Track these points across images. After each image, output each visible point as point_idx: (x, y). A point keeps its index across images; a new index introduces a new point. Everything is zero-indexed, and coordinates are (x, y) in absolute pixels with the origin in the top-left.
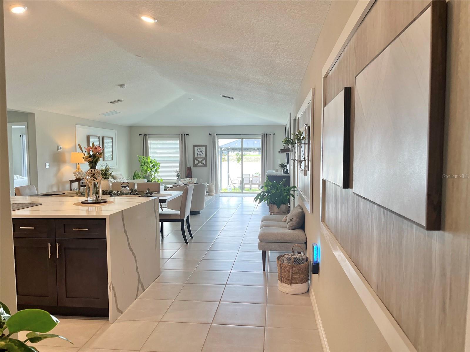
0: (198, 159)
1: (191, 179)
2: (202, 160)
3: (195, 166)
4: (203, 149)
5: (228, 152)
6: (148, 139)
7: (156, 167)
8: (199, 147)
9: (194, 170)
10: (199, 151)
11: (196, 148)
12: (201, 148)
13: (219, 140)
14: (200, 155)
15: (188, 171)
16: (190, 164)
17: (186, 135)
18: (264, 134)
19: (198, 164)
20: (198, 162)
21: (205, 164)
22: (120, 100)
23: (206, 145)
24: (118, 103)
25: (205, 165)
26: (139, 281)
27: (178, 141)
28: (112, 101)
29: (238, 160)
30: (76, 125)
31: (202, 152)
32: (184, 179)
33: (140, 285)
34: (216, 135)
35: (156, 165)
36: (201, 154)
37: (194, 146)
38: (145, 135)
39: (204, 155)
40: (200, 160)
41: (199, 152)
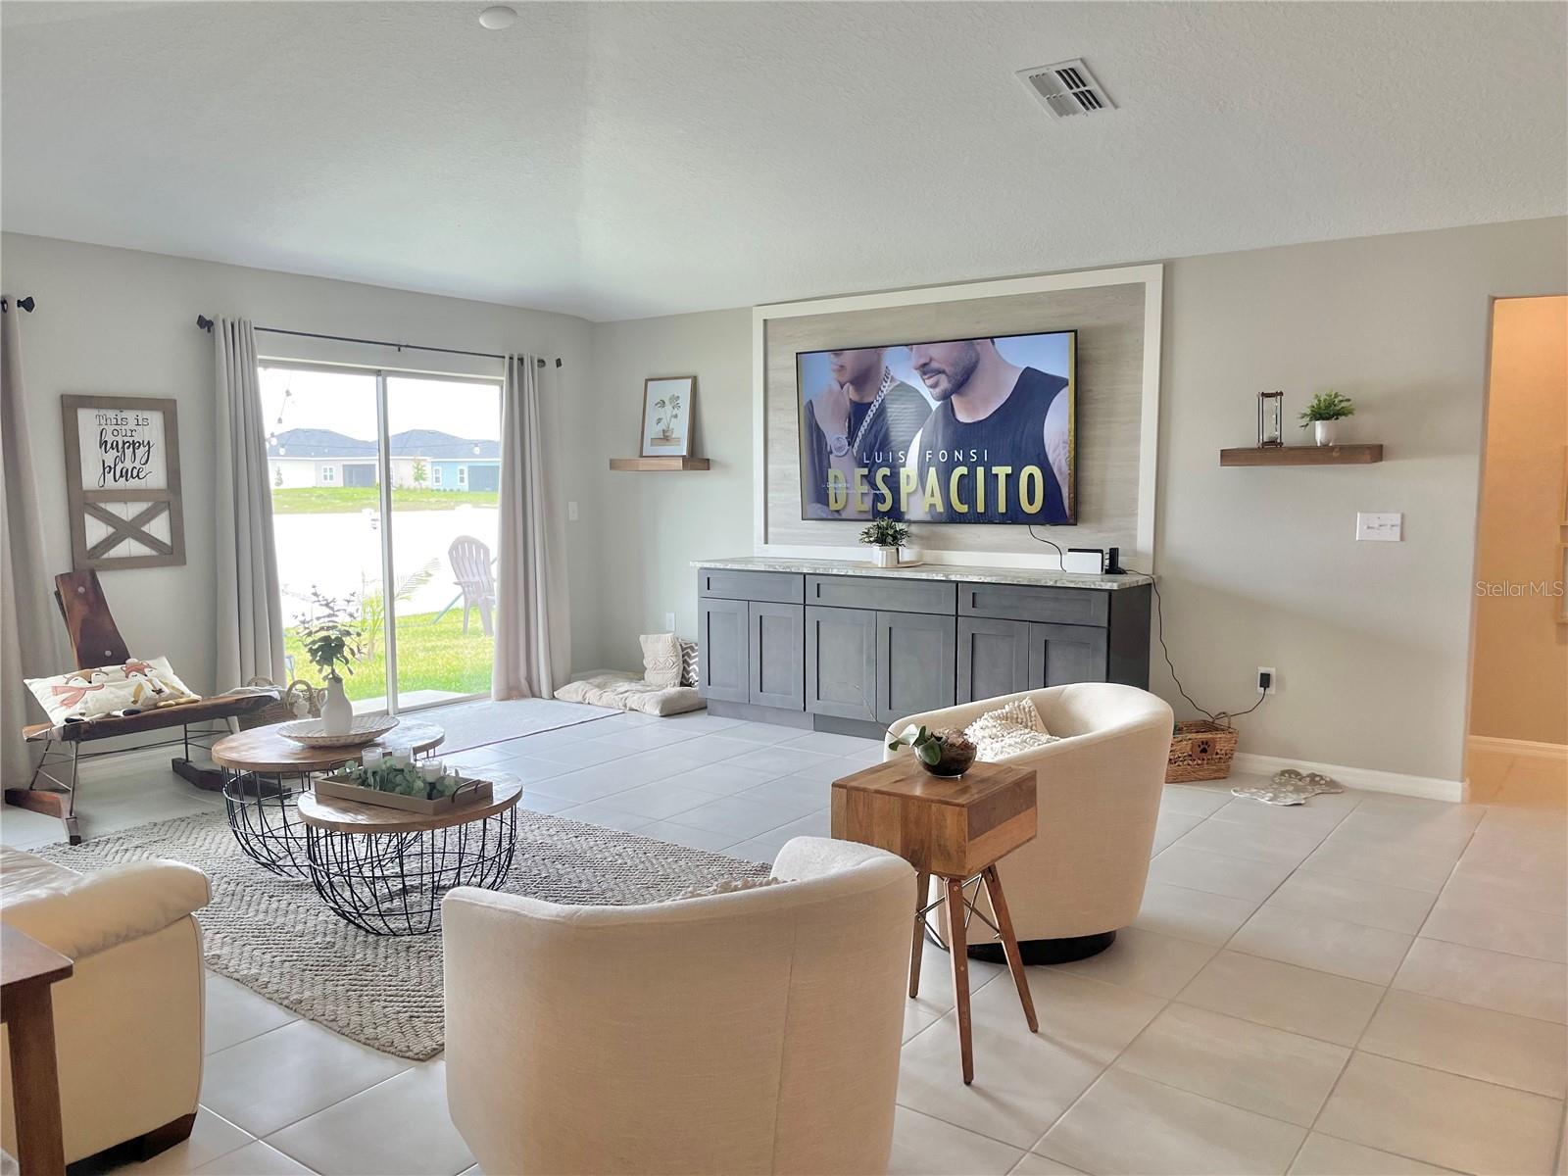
0: (115, 509)
1: (140, 671)
2: (147, 516)
3: (92, 560)
4: (152, 428)
8: (111, 414)
10: (115, 446)
11: (88, 421)
12: (131, 424)
17: (15, 303)
20: (111, 530)
21: (166, 541)
23: (172, 402)
25: (170, 554)
31: (142, 450)
34: (261, 331)
36: (128, 464)
37: (71, 405)
39: (155, 476)
40: (127, 512)
41: (113, 453)
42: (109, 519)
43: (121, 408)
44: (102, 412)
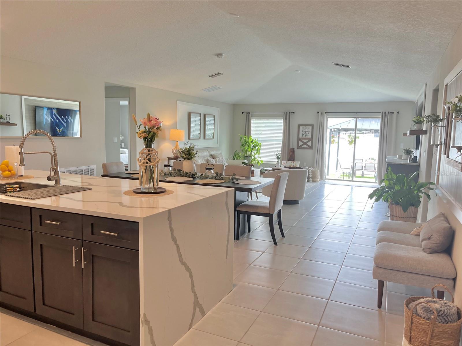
0: (303, 140)
1: (294, 162)
2: (308, 142)
3: (299, 147)
4: (310, 129)
5: (339, 133)
6: (251, 118)
7: (257, 147)
8: (304, 127)
9: (298, 152)
10: (304, 131)
11: (301, 128)
12: (307, 128)
13: (329, 119)
14: (305, 136)
15: (291, 153)
16: (294, 144)
17: (291, 113)
18: (385, 113)
19: (302, 145)
20: (303, 143)
21: (310, 146)
22: (219, 74)
23: (313, 125)
24: (218, 77)
25: (311, 148)
26: (197, 304)
27: (283, 120)
28: (211, 74)
29: (350, 143)
30: (177, 101)
31: (308, 132)
32: (285, 162)
33: (198, 309)
34: (326, 113)
35: (257, 146)
36: (306, 134)
37: (299, 126)
38: (249, 113)
39: (310, 136)
40: (305, 141)
41: (304, 133)
42: (302, 142)
43: (306, 126)
44: (303, 127)
